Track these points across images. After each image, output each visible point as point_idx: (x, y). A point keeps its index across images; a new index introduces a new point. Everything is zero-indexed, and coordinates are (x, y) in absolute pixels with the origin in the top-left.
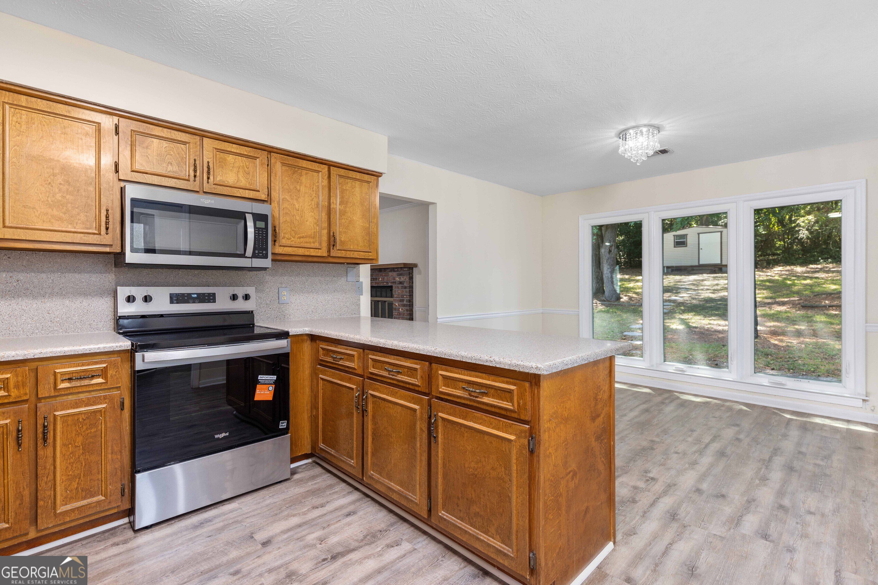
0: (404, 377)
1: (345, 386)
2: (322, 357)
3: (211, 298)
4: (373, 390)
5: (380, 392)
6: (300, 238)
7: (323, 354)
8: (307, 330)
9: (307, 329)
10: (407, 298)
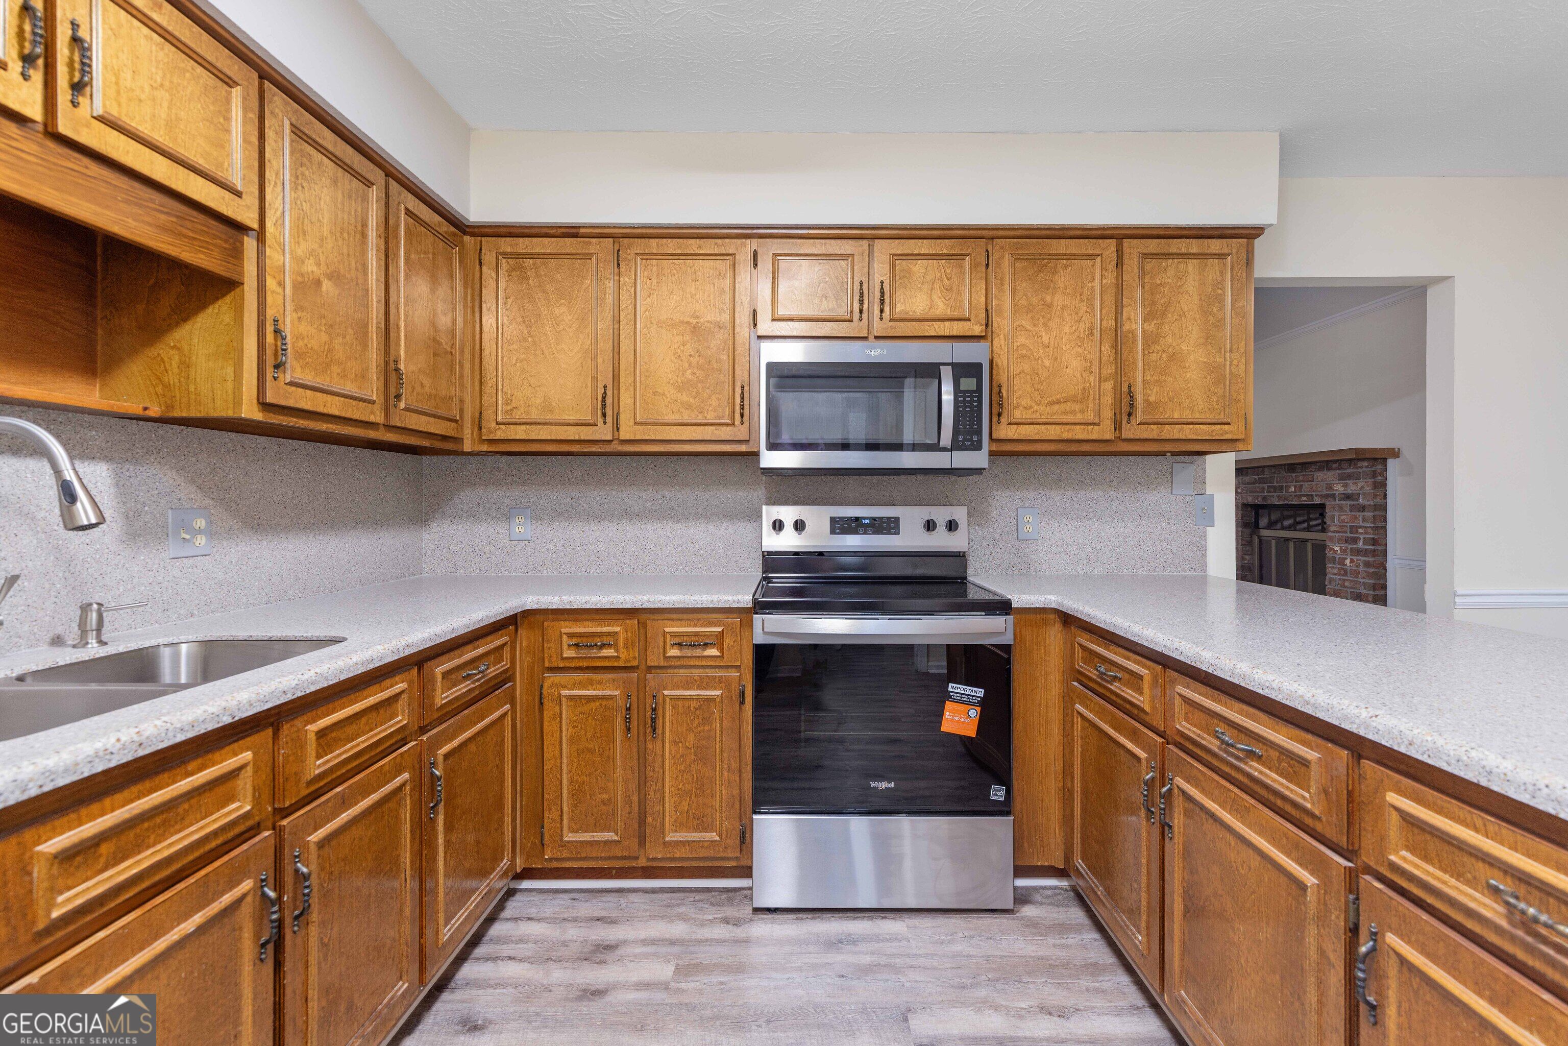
0: (1268, 772)
1: (1123, 747)
2: (1080, 665)
3: (893, 525)
4: (1188, 779)
5: (1203, 791)
6: (1052, 403)
7: (1082, 658)
8: (1051, 599)
9: (1053, 598)
10: (1366, 533)
